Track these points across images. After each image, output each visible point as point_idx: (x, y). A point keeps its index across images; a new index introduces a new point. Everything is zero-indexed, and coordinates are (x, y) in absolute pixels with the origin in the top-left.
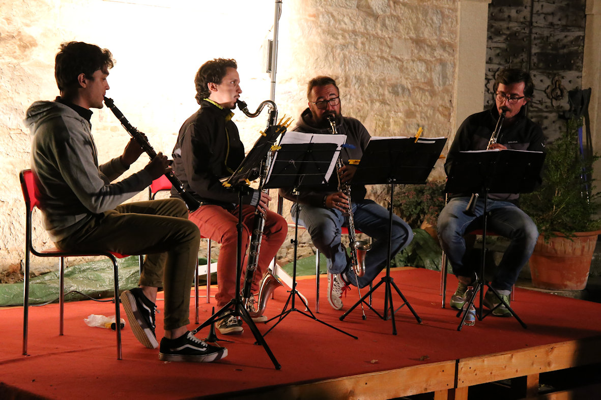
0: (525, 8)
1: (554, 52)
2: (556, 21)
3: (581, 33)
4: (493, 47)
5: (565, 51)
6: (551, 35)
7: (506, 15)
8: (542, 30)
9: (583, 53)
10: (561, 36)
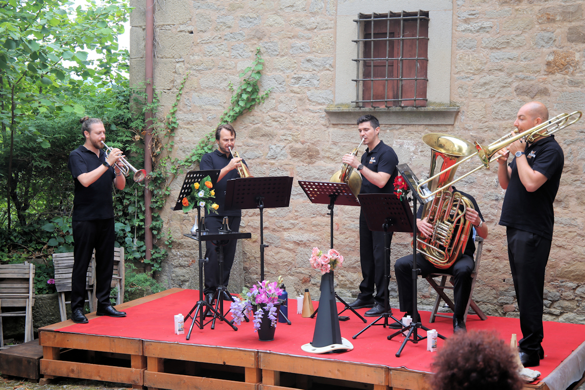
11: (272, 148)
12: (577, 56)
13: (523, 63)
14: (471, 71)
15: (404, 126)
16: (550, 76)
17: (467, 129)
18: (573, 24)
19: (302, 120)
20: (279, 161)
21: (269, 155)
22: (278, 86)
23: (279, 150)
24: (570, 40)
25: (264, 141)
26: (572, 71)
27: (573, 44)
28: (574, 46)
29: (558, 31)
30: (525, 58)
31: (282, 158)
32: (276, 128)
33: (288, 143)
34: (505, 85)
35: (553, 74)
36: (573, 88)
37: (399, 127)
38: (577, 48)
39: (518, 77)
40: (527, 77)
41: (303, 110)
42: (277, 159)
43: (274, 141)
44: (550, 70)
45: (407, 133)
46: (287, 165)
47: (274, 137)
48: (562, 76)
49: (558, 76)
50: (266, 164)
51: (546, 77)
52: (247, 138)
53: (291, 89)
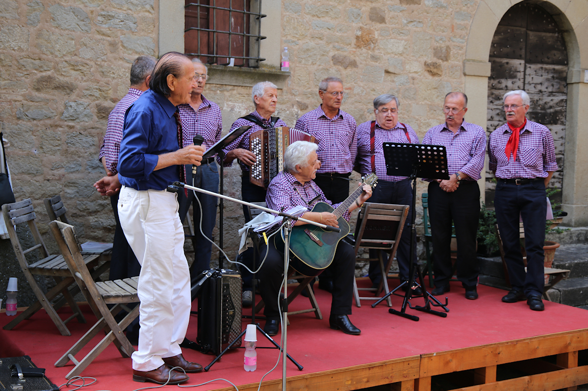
0: (519, 80)
1: (543, 111)
2: (543, 88)
3: (564, 97)
4: (494, 109)
5: (552, 110)
6: (540, 99)
7: (503, 85)
8: (533, 95)
9: (566, 111)
10: (548, 99)
11: (71, 106)
12: (376, 35)
13: (339, 34)
14: (297, 36)
15: (236, 88)
16: (358, 49)
17: (294, 94)
18: (374, 5)
19: (114, 71)
20: (82, 123)
21: (66, 114)
22: (79, 23)
23: (81, 108)
24: (371, 19)
25: (57, 95)
26: (373, 47)
27: (373, 23)
28: (374, 25)
29: (364, 8)
30: (340, 30)
31: (86, 119)
32: (76, 79)
33: (94, 101)
34: (324, 53)
35: (360, 48)
36: (373, 63)
37: (230, 88)
38: (376, 27)
39: (335, 48)
40: (342, 49)
41: (115, 59)
42: (77, 120)
43: (73, 96)
44: (358, 44)
45: (238, 96)
46: (93, 128)
47: (74, 91)
48: (367, 51)
49: (364, 50)
50: (61, 127)
51: (354, 50)
52: (29, 89)
53: (98, 30)
